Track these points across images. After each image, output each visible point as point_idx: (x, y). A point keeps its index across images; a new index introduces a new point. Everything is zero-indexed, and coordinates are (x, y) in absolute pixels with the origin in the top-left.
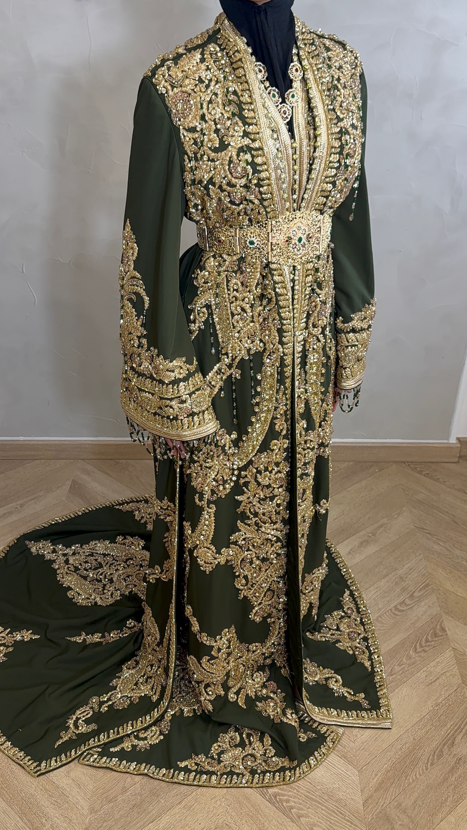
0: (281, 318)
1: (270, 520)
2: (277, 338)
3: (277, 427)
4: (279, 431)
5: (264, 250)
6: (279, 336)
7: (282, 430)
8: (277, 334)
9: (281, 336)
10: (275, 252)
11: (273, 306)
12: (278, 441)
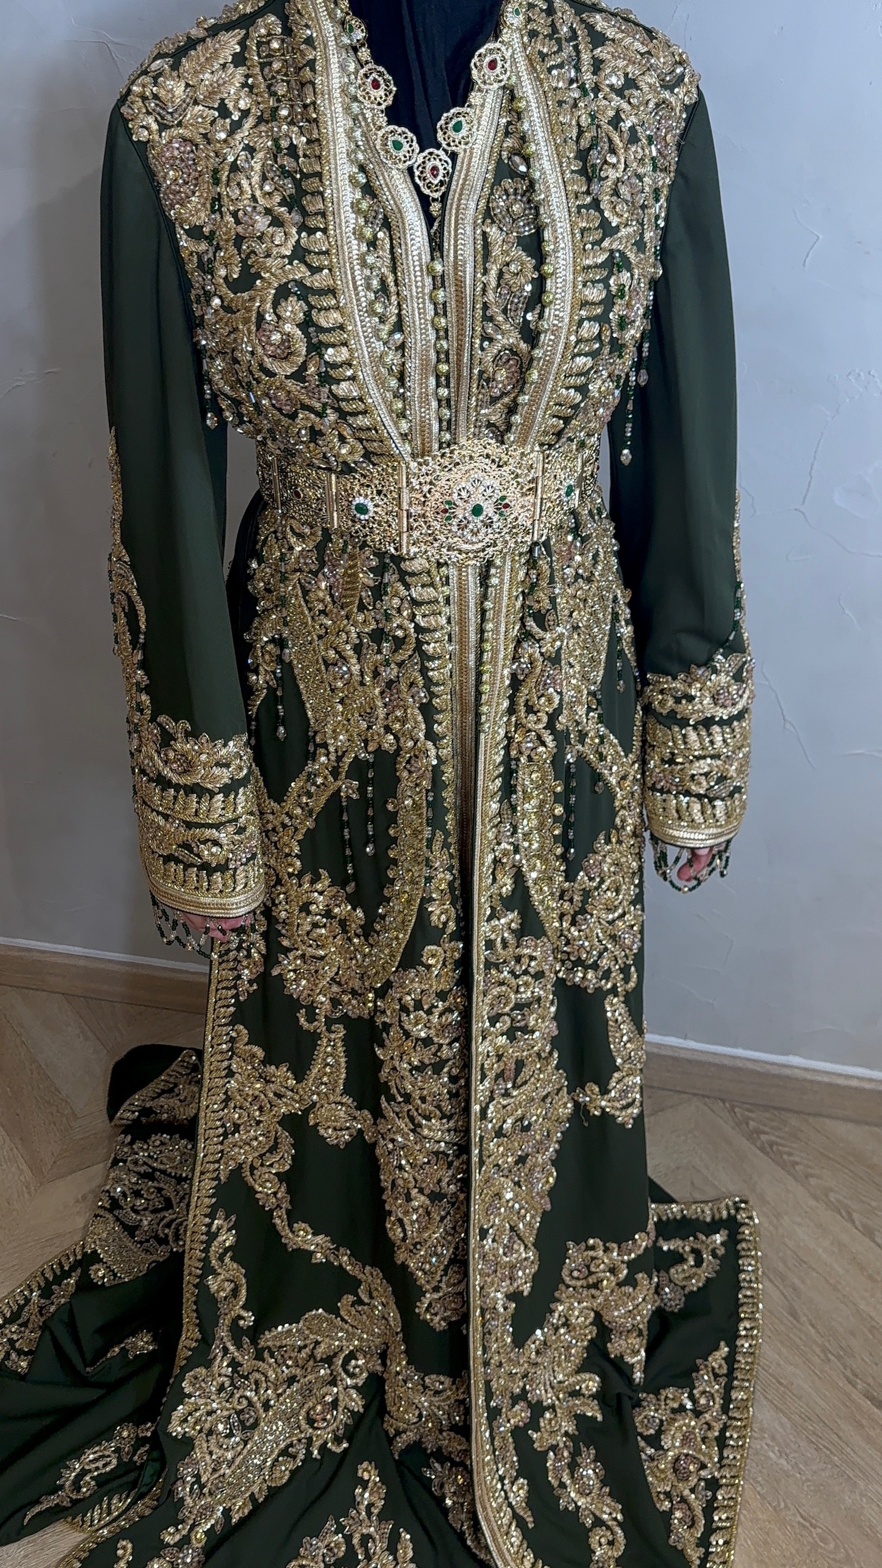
0: (429, 683)
1: (438, 1113)
2: (423, 726)
3: (434, 918)
4: (441, 926)
5: (390, 526)
6: (425, 722)
7: (445, 924)
8: (420, 718)
9: (429, 722)
10: (416, 534)
11: (410, 653)
12: (440, 946)
